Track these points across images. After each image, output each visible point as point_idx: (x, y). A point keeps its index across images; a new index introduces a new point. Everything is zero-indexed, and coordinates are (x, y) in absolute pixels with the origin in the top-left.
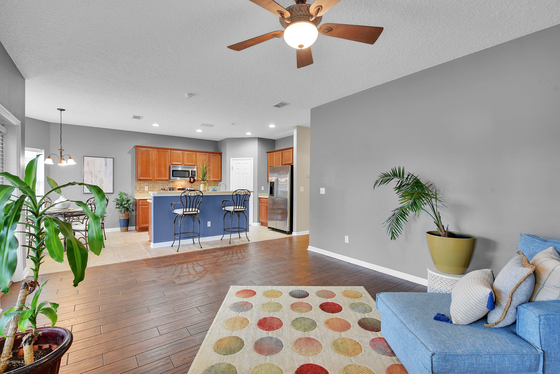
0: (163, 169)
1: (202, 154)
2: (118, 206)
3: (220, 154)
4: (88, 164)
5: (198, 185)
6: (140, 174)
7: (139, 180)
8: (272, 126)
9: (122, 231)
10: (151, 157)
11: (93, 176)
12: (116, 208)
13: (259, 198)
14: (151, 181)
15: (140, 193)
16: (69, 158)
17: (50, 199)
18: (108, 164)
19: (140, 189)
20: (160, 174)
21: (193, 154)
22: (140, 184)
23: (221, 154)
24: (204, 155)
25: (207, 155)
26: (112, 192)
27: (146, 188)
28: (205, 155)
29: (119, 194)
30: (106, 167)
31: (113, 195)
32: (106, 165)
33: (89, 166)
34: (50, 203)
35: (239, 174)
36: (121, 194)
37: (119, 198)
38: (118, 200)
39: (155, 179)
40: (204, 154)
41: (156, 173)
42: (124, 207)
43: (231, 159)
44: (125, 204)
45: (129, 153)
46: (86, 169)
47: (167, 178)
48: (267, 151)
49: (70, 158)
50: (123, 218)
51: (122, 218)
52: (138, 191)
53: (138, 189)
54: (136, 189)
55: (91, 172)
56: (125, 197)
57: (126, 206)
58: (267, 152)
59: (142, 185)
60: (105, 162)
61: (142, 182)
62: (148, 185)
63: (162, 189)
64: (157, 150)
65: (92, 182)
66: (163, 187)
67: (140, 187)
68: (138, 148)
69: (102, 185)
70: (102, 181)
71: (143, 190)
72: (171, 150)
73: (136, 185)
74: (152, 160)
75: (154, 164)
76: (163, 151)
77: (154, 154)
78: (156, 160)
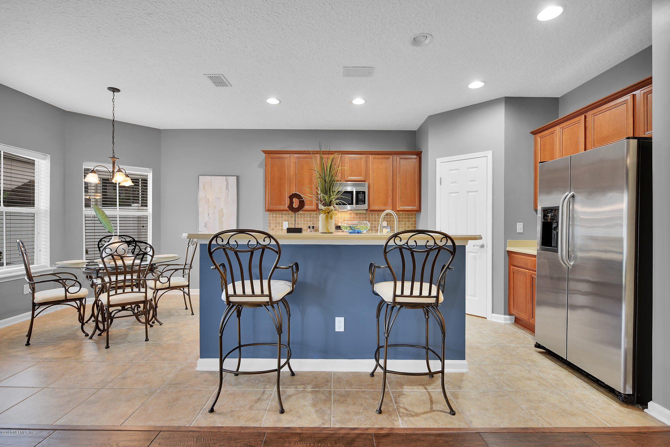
1: (378, 158)
3: (417, 155)
4: (204, 188)
5: (375, 221)
6: (270, 199)
7: (269, 211)
10: (287, 169)
11: (210, 205)
13: (508, 251)
18: (229, 186)
19: (276, 226)
21: (361, 159)
22: (276, 217)
23: (419, 154)
24: (382, 158)
25: (389, 158)
27: (285, 225)
28: (385, 158)
33: (205, 191)
35: (456, 194)
40: (383, 156)
43: (439, 161)
46: (202, 194)
52: (273, 230)
53: (273, 226)
54: (270, 227)
55: (208, 199)
59: (279, 220)
60: (225, 183)
61: (279, 214)
62: (288, 221)
63: (309, 227)
64: (297, 155)
65: (208, 215)
66: (313, 224)
67: (276, 223)
68: (266, 155)
69: (222, 219)
70: (221, 213)
71: (280, 228)
72: (320, 155)
73: (269, 220)
74: (288, 174)
75: (292, 182)
76: (307, 158)
77: (292, 164)
78: (294, 173)
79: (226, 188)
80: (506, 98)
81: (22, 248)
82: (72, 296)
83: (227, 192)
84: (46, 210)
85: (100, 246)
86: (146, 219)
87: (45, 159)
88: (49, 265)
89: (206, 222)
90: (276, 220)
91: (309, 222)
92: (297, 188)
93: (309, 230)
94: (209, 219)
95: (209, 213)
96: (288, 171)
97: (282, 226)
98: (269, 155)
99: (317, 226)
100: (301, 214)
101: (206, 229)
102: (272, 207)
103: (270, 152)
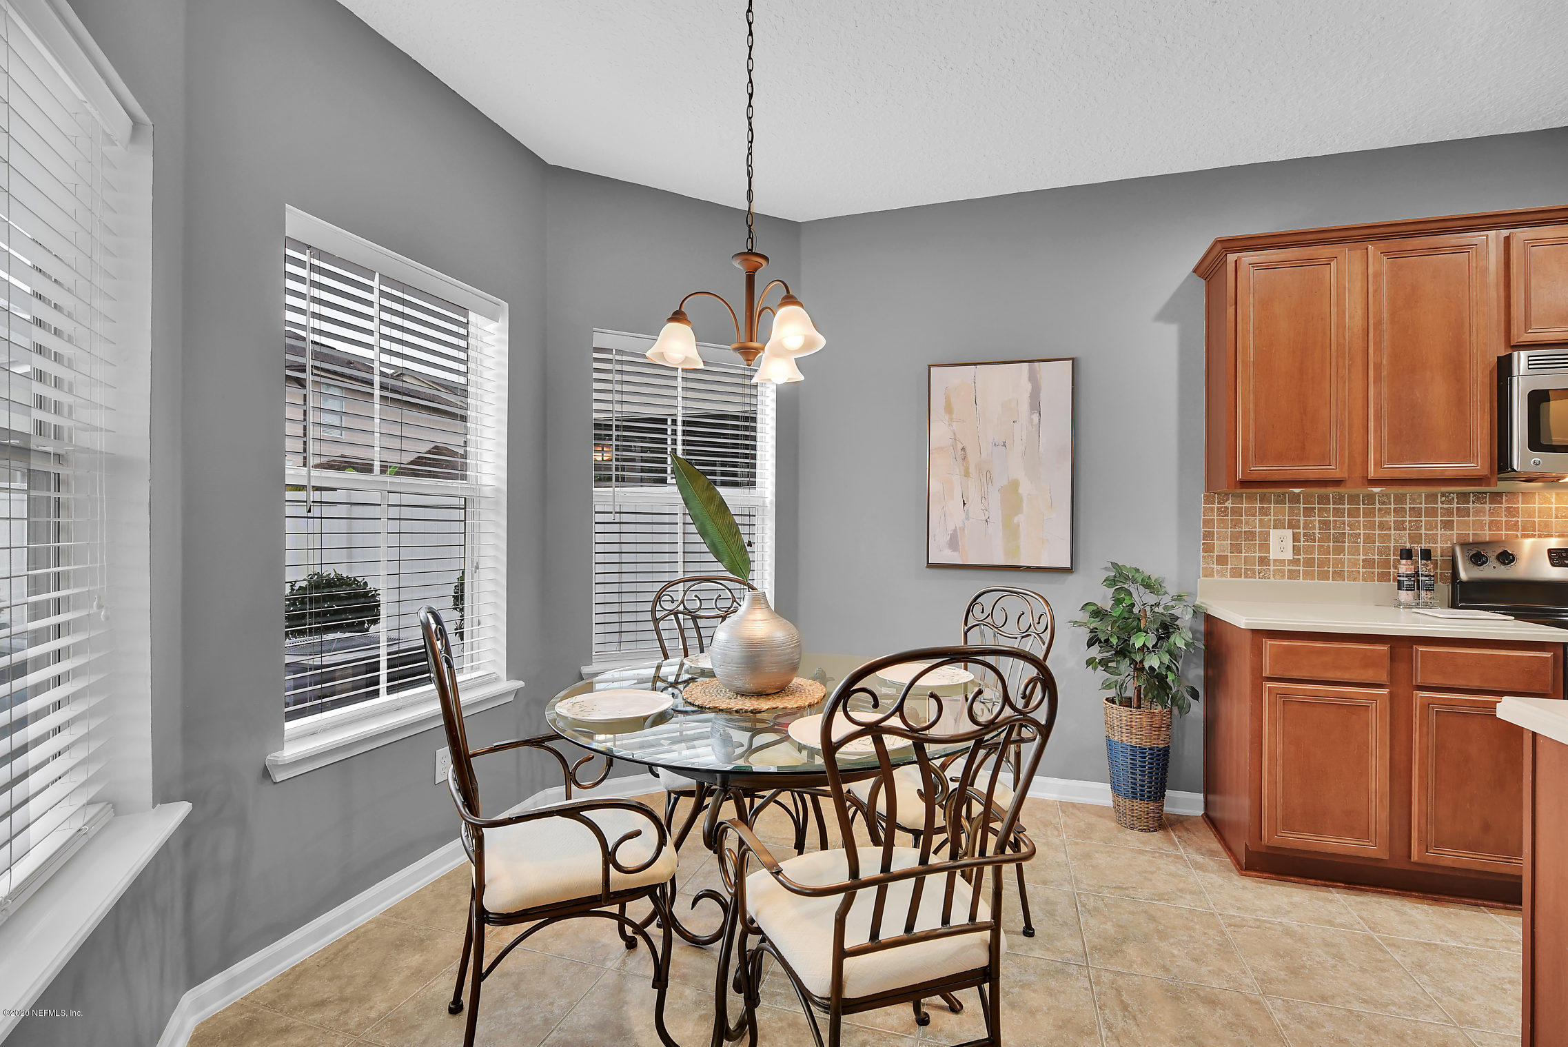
0: (1438, 390)
2: (1095, 652)
4: (949, 409)
6: (1252, 436)
7: (1245, 484)
9: (1122, 820)
10: (1334, 310)
11: (972, 470)
12: (1090, 662)
14: (1331, 491)
15: (1236, 573)
16: (785, 298)
18: (1043, 397)
19: (1236, 549)
20: (1409, 438)
22: (1237, 512)
26: (1069, 566)
27: (1281, 543)
29: (1111, 582)
30: (1035, 417)
31: (1071, 578)
32: (1035, 403)
33: (952, 420)
36: (1119, 578)
37: (1107, 605)
38: (1098, 613)
39: (1372, 474)
41: (1378, 429)
44: (1145, 649)
45: (1165, 315)
46: (940, 431)
47: (1477, 464)
50: (1136, 740)
51: (1126, 738)
52: (1222, 560)
53: (1222, 545)
54: (1208, 549)
55: (963, 449)
56: (1142, 598)
57: (1153, 661)
59: (1252, 522)
60: (1029, 387)
61: (1251, 498)
62: (1291, 525)
63: (1407, 554)
64: (1383, 245)
65: (964, 504)
66: (1415, 538)
67: (1235, 536)
68: (1232, 257)
69: (1016, 520)
70: (1012, 499)
71: (1257, 555)
72: (1505, 233)
73: (1207, 523)
74: (1341, 325)
75: (1359, 361)
76: (1438, 251)
77: (1358, 285)
78: (1371, 322)
79: (1030, 403)
81: (435, 639)
82: (627, 881)
83: (1036, 420)
84: (497, 490)
85: (659, 615)
87: (494, 318)
88: (503, 675)
89: (955, 530)
90: (1236, 523)
91: (1393, 532)
92: (1384, 384)
93: (1405, 567)
94: (967, 518)
95: (967, 498)
96: (1341, 314)
97: (1266, 547)
98: (1248, 258)
99: (1438, 547)
100: (1353, 499)
101: (955, 554)
102: (1260, 470)
103: (1227, 245)
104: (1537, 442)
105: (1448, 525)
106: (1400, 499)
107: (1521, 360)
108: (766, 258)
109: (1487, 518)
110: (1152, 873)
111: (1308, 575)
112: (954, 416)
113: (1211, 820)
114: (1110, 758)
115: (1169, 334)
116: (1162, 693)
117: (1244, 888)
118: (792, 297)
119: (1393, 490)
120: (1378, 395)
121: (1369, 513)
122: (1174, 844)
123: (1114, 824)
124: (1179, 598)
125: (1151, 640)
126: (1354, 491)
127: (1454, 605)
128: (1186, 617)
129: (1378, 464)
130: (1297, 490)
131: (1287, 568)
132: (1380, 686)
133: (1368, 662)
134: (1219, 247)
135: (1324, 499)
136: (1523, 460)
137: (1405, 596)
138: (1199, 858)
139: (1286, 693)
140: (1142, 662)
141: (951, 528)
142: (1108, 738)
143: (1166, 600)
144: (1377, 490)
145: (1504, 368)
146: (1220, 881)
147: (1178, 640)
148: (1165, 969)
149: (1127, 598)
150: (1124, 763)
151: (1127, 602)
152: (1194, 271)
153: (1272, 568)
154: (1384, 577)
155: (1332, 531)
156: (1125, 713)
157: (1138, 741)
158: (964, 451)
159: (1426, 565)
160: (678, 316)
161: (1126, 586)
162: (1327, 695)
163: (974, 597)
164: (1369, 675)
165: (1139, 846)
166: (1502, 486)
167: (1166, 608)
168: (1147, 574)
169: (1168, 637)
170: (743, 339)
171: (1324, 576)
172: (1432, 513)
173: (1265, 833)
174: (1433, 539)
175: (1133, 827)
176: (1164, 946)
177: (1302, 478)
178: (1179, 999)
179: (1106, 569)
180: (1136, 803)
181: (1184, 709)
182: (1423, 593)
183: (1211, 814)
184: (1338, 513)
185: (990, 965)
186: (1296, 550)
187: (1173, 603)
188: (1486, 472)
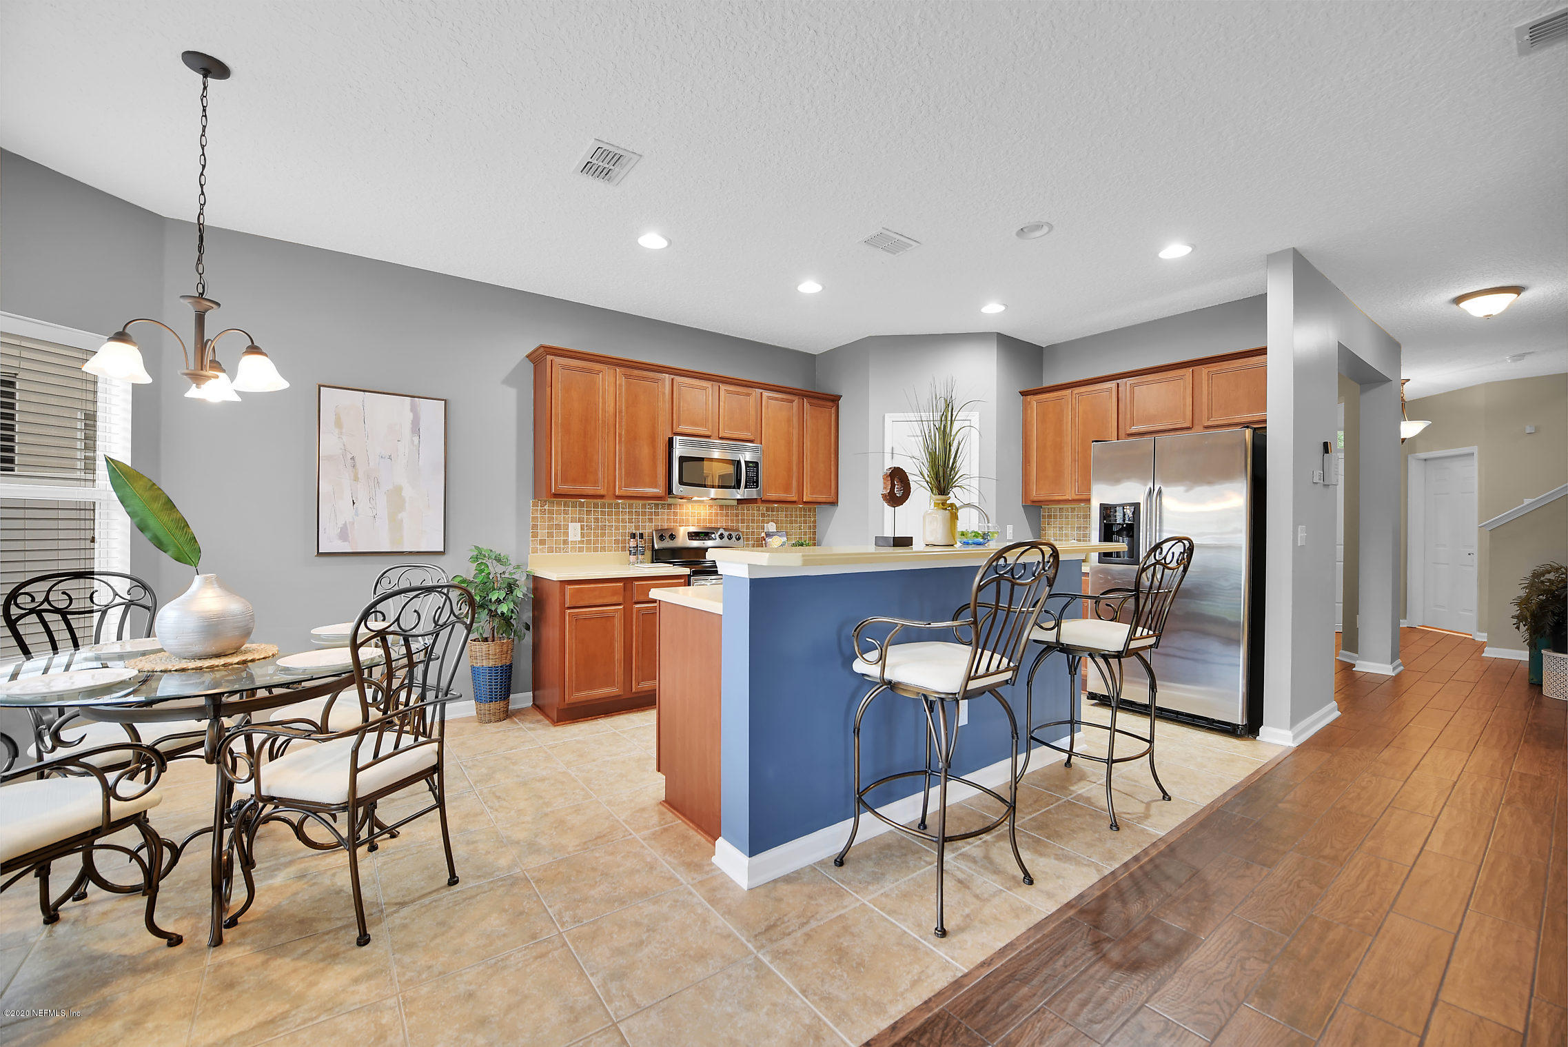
0: (645, 451)
1: (779, 400)
3: (833, 401)
4: (338, 423)
6: (559, 468)
7: (556, 495)
8: (1175, 251)
9: (483, 719)
10: (600, 400)
11: (360, 475)
14: (599, 501)
15: (551, 550)
16: (248, 349)
17: (145, 587)
18: (423, 425)
19: (550, 535)
20: (633, 474)
21: (748, 395)
22: (551, 512)
23: (835, 400)
24: (784, 400)
25: (792, 401)
26: (442, 550)
27: (574, 531)
28: (787, 400)
29: (474, 559)
30: (416, 439)
31: (444, 558)
32: (416, 429)
33: (341, 433)
34: (148, 608)
36: (480, 557)
37: (472, 575)
38: (466, 582)
39: (617, 494)
40: (786, 396)
41: (620, 469)
42: (493, 614)
43: (889, 418)
44: (499, 601)
45: (508, 381)
46: (329, 442)
47: (660, 490)
48: (1022, 390)
49: (254, 349)
50: (491, 663)
51: (485, 663)
52: (542, 542)
53: (543, 533)
54: (535, 535)
55: (353, 458)
56: (495, 569)
57: (504, 608)
58: (1024, 394)
59: (559, 519)
60: (411, 415)
61: (559, 504)
62: (580, 520)
63: (633, 536)
64: (623, 369)
65: (354, 503)
66: (637, 528)
67: (550, 527)
68: (549, 358)
69: (400, 516)
70: (396, 499)
71: (562, 538)
72: (672, 376)
73: (534, 519)
74: (604, 410)
75: (612, 430)
76: (644, 378)
77: (612, 389)
78: (617, 411)
79: (412, 428)
80: (998, 334)
83: (416, 442)
86: (89, 515)
89: (345, 524)
90: (551, 519)
91: (627, 524)
92: (623, 445)
93: (633, 543)
94: (357, 514)
95: (357, 498)
96: (604, 403)
97: (567, 534)
98: (558, 360)
99: (647, 532)
100: (610, 506)
101: (346, 543)
102: (565, 488)
103: (547, 349)
104: (681, 482)
105: (651, 520)
106: (631, 506)
107: (677, 439)
108: (218, 305)
109: (666, 517)
110: (505, 740)
111: (589, 549)
112: (344, 431)
113: (538, 706)
114: (474, 680)
115: (511, 394)
116: (508, 629)
117: (557, 731)
118: (257, 348)
119: (628, 502)
120: (620, 450)
121: (617, 514)
122: (517, 723)
123: (477, 724)
124: (518, 567)
125: (502, 595)
126: (611, 501)
127: (653, 562)
128: (521, 579)
129: (620, 488)
130: (582, 500)
131: (577, 546)
132: (620, 604)
133: (614, 592)
134: (542, 349)
135: (596, 506)
136: (677, 490)
137: (632, 558)
138: (532, 726)
139: (577, 614)
140: (496, 610)
141: (340, 524)
142: (473, 667)
143: (510, 569)
144: (620, 501)
145: (671, 441)
146: (544, 732)
147: (519, 593)
148: (518, 776)
149: (486, 569)
150: (484, 679)
151: (486, 572)
152: (527, 357)
153: (570, 546)
154: (624, 549)
155: (600, 524)
156: (484, 646)
157: (493, 663)
158: (354, 460)
159: (641, 541)
160: (121, 336)
161: (484, 561)
162: (597, 612)
163: (382, 572)
164: (614, 599)
165: (496, 730)
166: (670, 501)
167: (510, 574)
168: (498, 552)
169: (512, 593)
170: (192, 367)
171: (596, 550)
172: (644, 514)
173: (567, 697)
174: (644, 527)
175: (490, 721)
176: (515, 768)
177: (584, 493)
178: (526, 784)
179: (470, 550)
180: (492, 705)
181: (521, 638)
182: (640, 557)
183: (537, 703)
184: (603, 513)
185: (438, 763)
186: (583, 535)
187: (514, 571)
188: (664, 494)
